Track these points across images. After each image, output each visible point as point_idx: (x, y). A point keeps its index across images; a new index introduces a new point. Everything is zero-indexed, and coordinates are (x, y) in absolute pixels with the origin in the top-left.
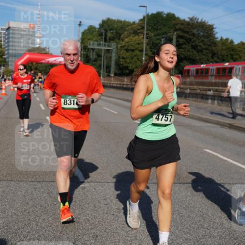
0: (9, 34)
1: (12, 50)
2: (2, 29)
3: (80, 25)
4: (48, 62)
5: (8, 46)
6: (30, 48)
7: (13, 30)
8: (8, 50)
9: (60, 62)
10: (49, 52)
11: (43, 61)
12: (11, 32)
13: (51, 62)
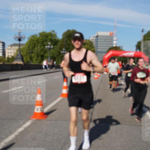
0: (97, 39)
1: (99, 49)
2: (94, 37)
3: (143, 31)
4: (124, 56)
5: (97, 46)
6: (110, 47)
7: (100, 37)
8: (97, 49)
9: (131, 56)
10: (122, 49)
11: (121, 55)
12: (99, 38)
13: (125, 56)
